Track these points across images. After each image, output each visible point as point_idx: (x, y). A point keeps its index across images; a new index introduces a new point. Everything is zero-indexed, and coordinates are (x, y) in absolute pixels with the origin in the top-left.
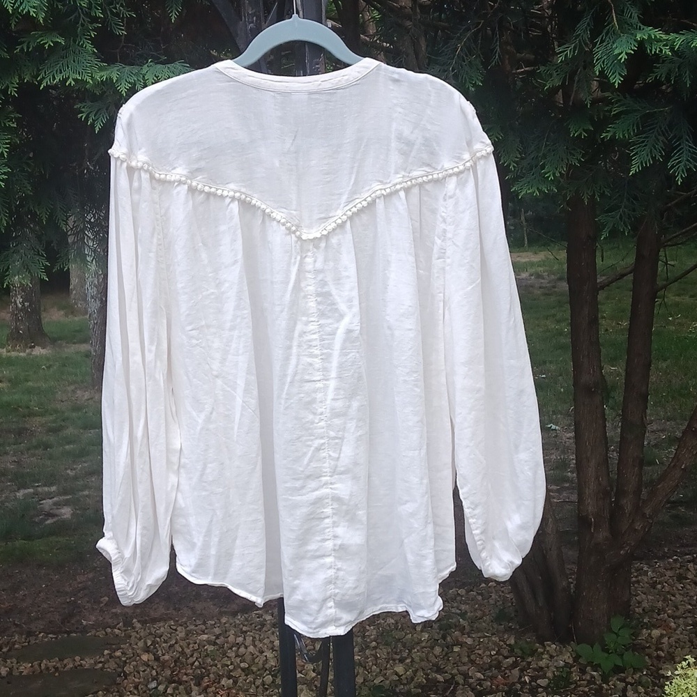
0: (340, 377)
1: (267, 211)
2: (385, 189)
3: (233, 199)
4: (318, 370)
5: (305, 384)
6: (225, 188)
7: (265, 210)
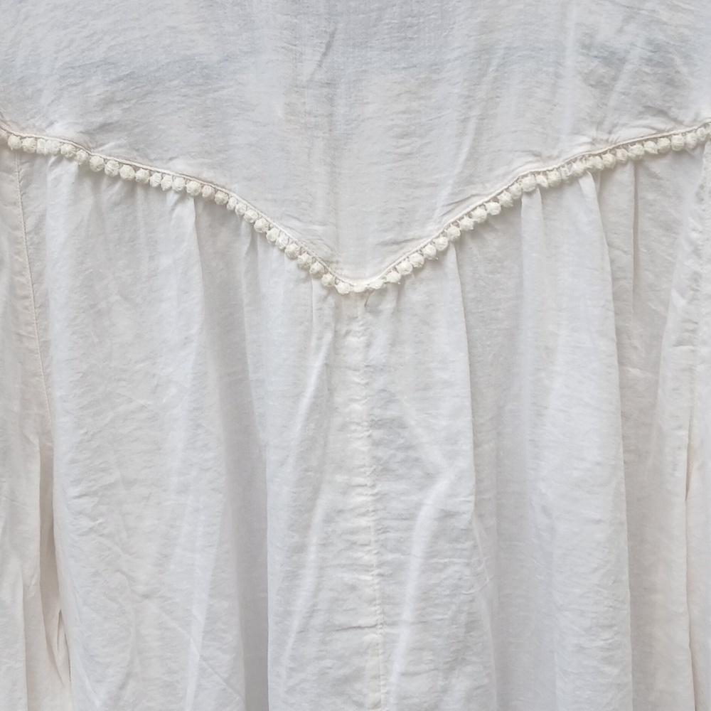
0: (422, 622)
1: (259, 224)
2: (545, 173)
3: (183, 194)
4: (371, 601)
5: (337, 635)
6: (168, 169)
7: (254, 222)
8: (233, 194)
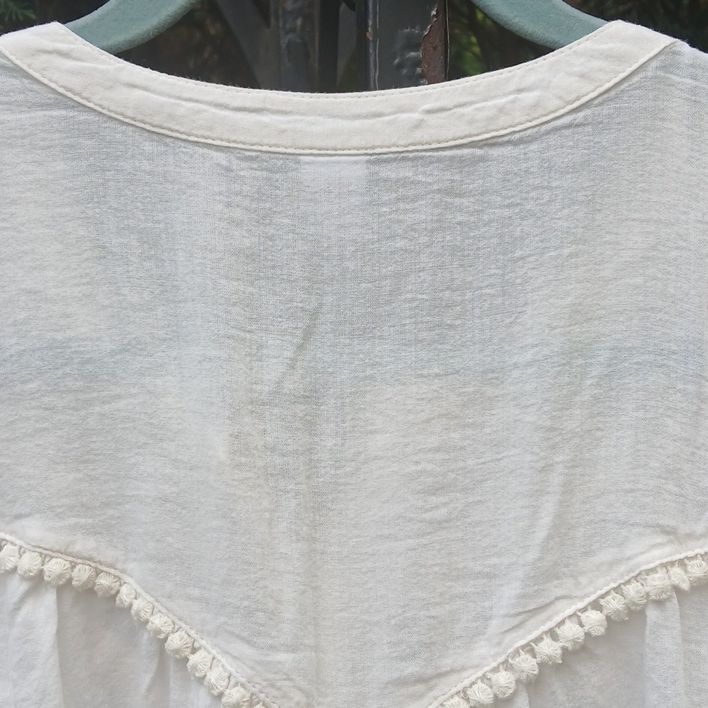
6: (12, 533)
7: (166, 639)
8: (128, 579)
